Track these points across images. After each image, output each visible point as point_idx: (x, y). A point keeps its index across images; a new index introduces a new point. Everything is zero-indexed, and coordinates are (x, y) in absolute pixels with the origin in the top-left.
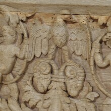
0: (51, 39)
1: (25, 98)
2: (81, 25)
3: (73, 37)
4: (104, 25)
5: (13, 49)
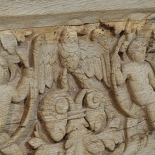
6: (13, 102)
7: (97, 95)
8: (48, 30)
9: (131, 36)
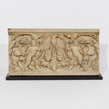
0: (51, 43)
1: (42, 64)
2: (61, 39)
3: (58, 42)
4: (70, 38)
5: (36, 48)
6: (37, 51)
7: (61, 53)
8: (49, 36)
9: (72, 39)
